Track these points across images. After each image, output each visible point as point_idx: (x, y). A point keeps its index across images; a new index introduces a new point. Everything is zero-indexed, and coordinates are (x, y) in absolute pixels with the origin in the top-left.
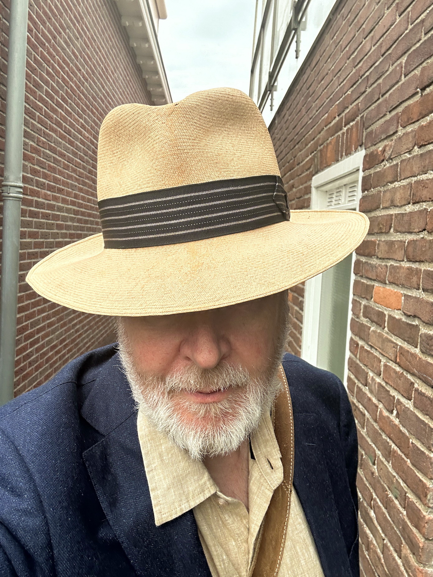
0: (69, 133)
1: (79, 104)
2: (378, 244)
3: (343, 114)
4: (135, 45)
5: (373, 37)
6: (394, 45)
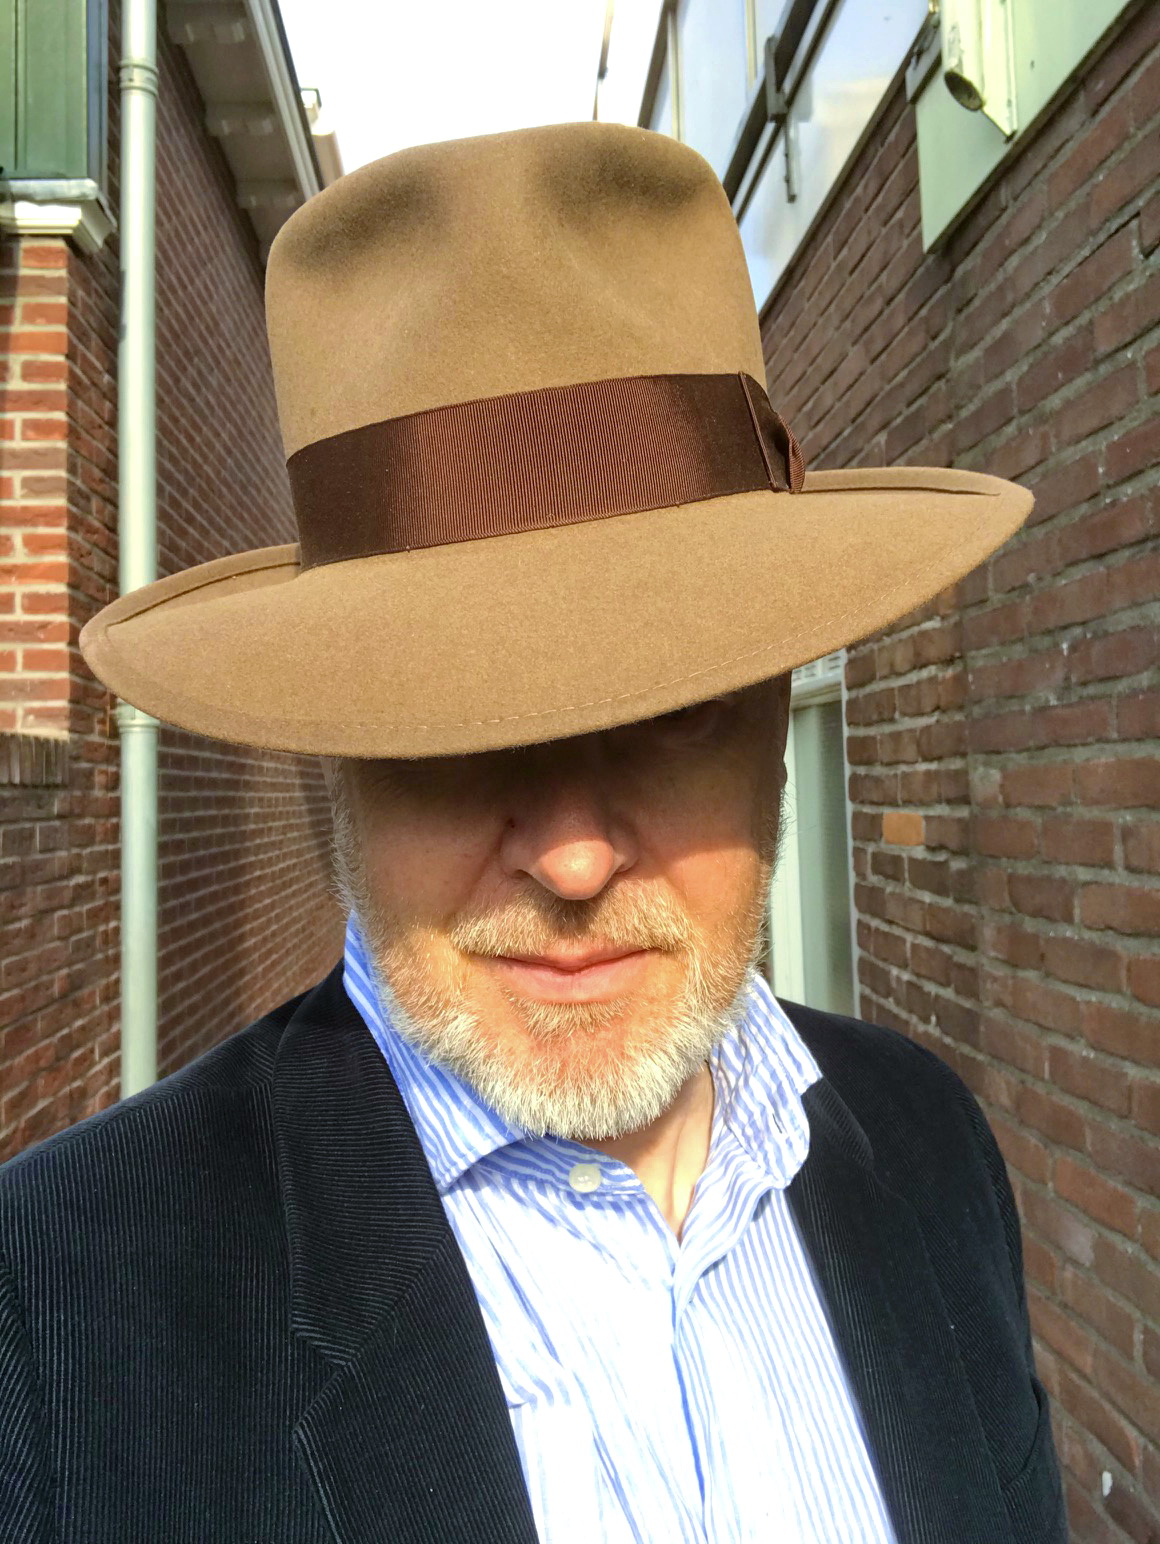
1: (220, 509)
2: (882, 743)
5: (836, 384)
6: (869, 410)
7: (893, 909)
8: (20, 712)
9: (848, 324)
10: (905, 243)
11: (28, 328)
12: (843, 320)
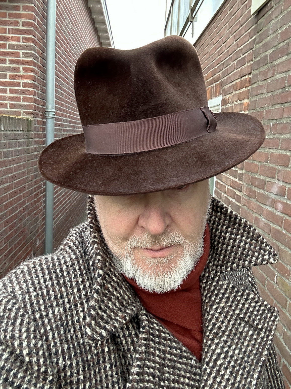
0: (67, 78)
1: (70, 60)
3: (214, 77)
4: (95, 17)
5: (226, 45)
6: (233, 54)
7: (224, 179)
8: (22, 112)
9: (230, 29)
10: (247, 11)
11: (24, 12)
12: (229, 29)
